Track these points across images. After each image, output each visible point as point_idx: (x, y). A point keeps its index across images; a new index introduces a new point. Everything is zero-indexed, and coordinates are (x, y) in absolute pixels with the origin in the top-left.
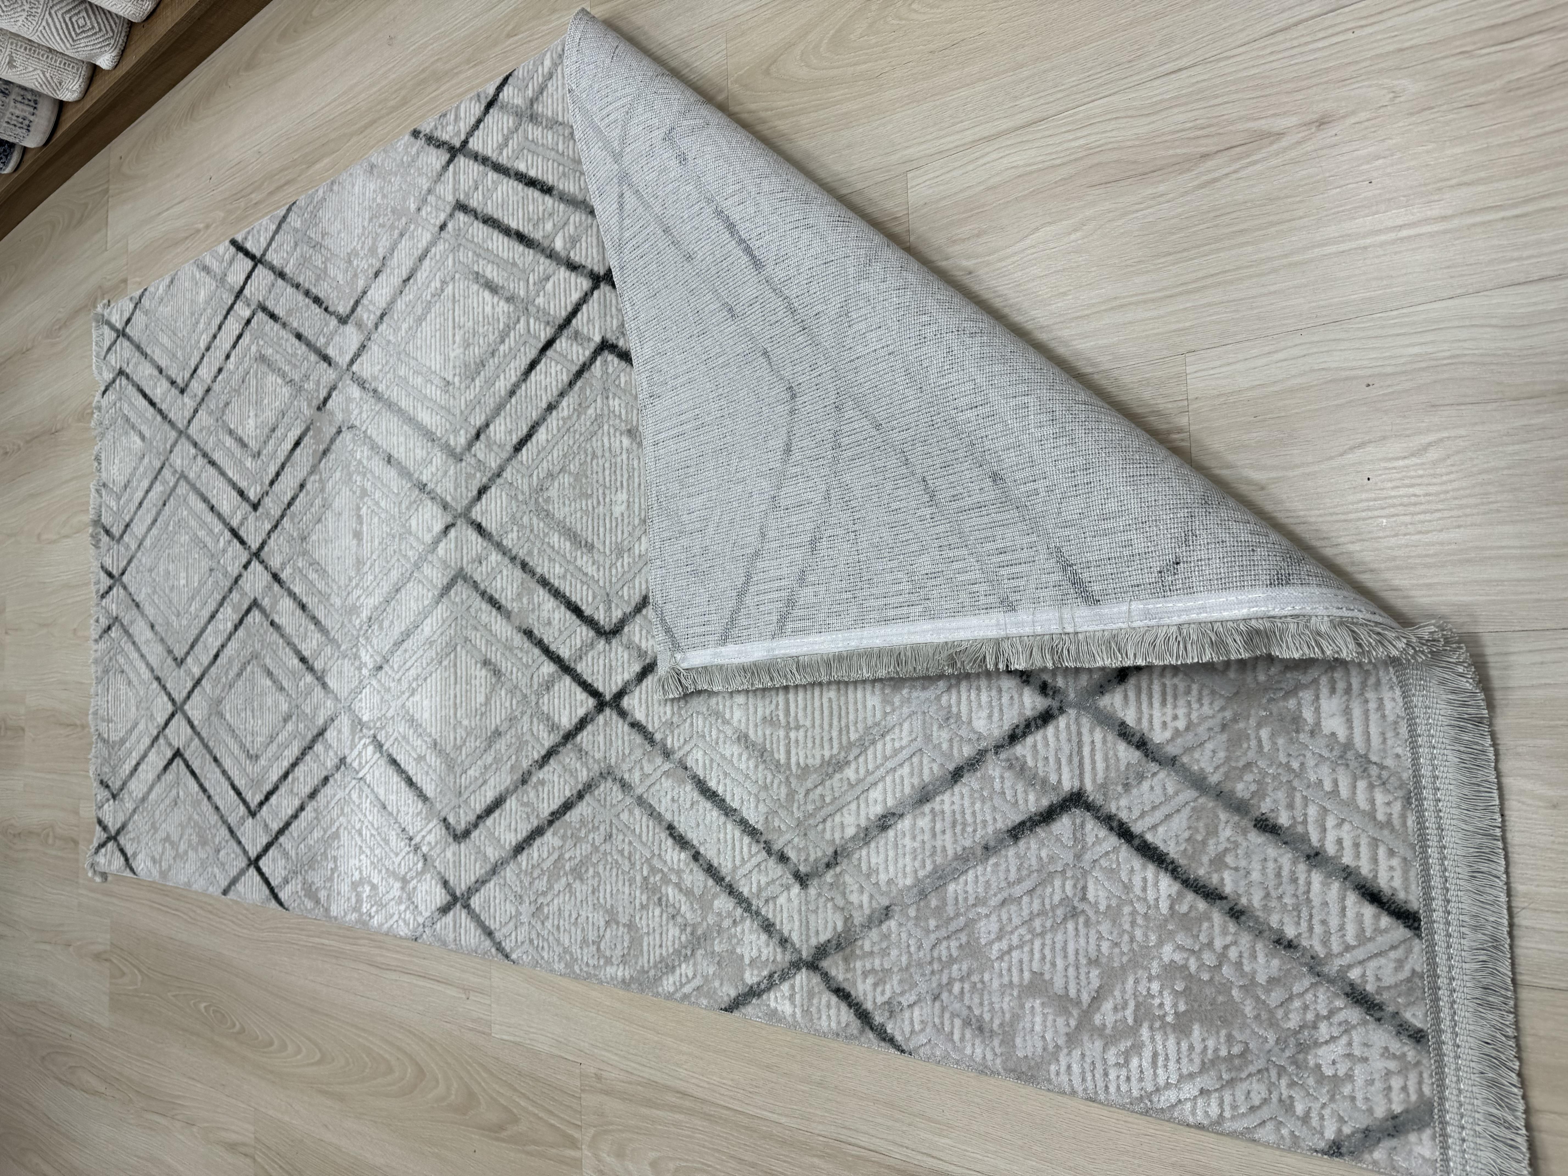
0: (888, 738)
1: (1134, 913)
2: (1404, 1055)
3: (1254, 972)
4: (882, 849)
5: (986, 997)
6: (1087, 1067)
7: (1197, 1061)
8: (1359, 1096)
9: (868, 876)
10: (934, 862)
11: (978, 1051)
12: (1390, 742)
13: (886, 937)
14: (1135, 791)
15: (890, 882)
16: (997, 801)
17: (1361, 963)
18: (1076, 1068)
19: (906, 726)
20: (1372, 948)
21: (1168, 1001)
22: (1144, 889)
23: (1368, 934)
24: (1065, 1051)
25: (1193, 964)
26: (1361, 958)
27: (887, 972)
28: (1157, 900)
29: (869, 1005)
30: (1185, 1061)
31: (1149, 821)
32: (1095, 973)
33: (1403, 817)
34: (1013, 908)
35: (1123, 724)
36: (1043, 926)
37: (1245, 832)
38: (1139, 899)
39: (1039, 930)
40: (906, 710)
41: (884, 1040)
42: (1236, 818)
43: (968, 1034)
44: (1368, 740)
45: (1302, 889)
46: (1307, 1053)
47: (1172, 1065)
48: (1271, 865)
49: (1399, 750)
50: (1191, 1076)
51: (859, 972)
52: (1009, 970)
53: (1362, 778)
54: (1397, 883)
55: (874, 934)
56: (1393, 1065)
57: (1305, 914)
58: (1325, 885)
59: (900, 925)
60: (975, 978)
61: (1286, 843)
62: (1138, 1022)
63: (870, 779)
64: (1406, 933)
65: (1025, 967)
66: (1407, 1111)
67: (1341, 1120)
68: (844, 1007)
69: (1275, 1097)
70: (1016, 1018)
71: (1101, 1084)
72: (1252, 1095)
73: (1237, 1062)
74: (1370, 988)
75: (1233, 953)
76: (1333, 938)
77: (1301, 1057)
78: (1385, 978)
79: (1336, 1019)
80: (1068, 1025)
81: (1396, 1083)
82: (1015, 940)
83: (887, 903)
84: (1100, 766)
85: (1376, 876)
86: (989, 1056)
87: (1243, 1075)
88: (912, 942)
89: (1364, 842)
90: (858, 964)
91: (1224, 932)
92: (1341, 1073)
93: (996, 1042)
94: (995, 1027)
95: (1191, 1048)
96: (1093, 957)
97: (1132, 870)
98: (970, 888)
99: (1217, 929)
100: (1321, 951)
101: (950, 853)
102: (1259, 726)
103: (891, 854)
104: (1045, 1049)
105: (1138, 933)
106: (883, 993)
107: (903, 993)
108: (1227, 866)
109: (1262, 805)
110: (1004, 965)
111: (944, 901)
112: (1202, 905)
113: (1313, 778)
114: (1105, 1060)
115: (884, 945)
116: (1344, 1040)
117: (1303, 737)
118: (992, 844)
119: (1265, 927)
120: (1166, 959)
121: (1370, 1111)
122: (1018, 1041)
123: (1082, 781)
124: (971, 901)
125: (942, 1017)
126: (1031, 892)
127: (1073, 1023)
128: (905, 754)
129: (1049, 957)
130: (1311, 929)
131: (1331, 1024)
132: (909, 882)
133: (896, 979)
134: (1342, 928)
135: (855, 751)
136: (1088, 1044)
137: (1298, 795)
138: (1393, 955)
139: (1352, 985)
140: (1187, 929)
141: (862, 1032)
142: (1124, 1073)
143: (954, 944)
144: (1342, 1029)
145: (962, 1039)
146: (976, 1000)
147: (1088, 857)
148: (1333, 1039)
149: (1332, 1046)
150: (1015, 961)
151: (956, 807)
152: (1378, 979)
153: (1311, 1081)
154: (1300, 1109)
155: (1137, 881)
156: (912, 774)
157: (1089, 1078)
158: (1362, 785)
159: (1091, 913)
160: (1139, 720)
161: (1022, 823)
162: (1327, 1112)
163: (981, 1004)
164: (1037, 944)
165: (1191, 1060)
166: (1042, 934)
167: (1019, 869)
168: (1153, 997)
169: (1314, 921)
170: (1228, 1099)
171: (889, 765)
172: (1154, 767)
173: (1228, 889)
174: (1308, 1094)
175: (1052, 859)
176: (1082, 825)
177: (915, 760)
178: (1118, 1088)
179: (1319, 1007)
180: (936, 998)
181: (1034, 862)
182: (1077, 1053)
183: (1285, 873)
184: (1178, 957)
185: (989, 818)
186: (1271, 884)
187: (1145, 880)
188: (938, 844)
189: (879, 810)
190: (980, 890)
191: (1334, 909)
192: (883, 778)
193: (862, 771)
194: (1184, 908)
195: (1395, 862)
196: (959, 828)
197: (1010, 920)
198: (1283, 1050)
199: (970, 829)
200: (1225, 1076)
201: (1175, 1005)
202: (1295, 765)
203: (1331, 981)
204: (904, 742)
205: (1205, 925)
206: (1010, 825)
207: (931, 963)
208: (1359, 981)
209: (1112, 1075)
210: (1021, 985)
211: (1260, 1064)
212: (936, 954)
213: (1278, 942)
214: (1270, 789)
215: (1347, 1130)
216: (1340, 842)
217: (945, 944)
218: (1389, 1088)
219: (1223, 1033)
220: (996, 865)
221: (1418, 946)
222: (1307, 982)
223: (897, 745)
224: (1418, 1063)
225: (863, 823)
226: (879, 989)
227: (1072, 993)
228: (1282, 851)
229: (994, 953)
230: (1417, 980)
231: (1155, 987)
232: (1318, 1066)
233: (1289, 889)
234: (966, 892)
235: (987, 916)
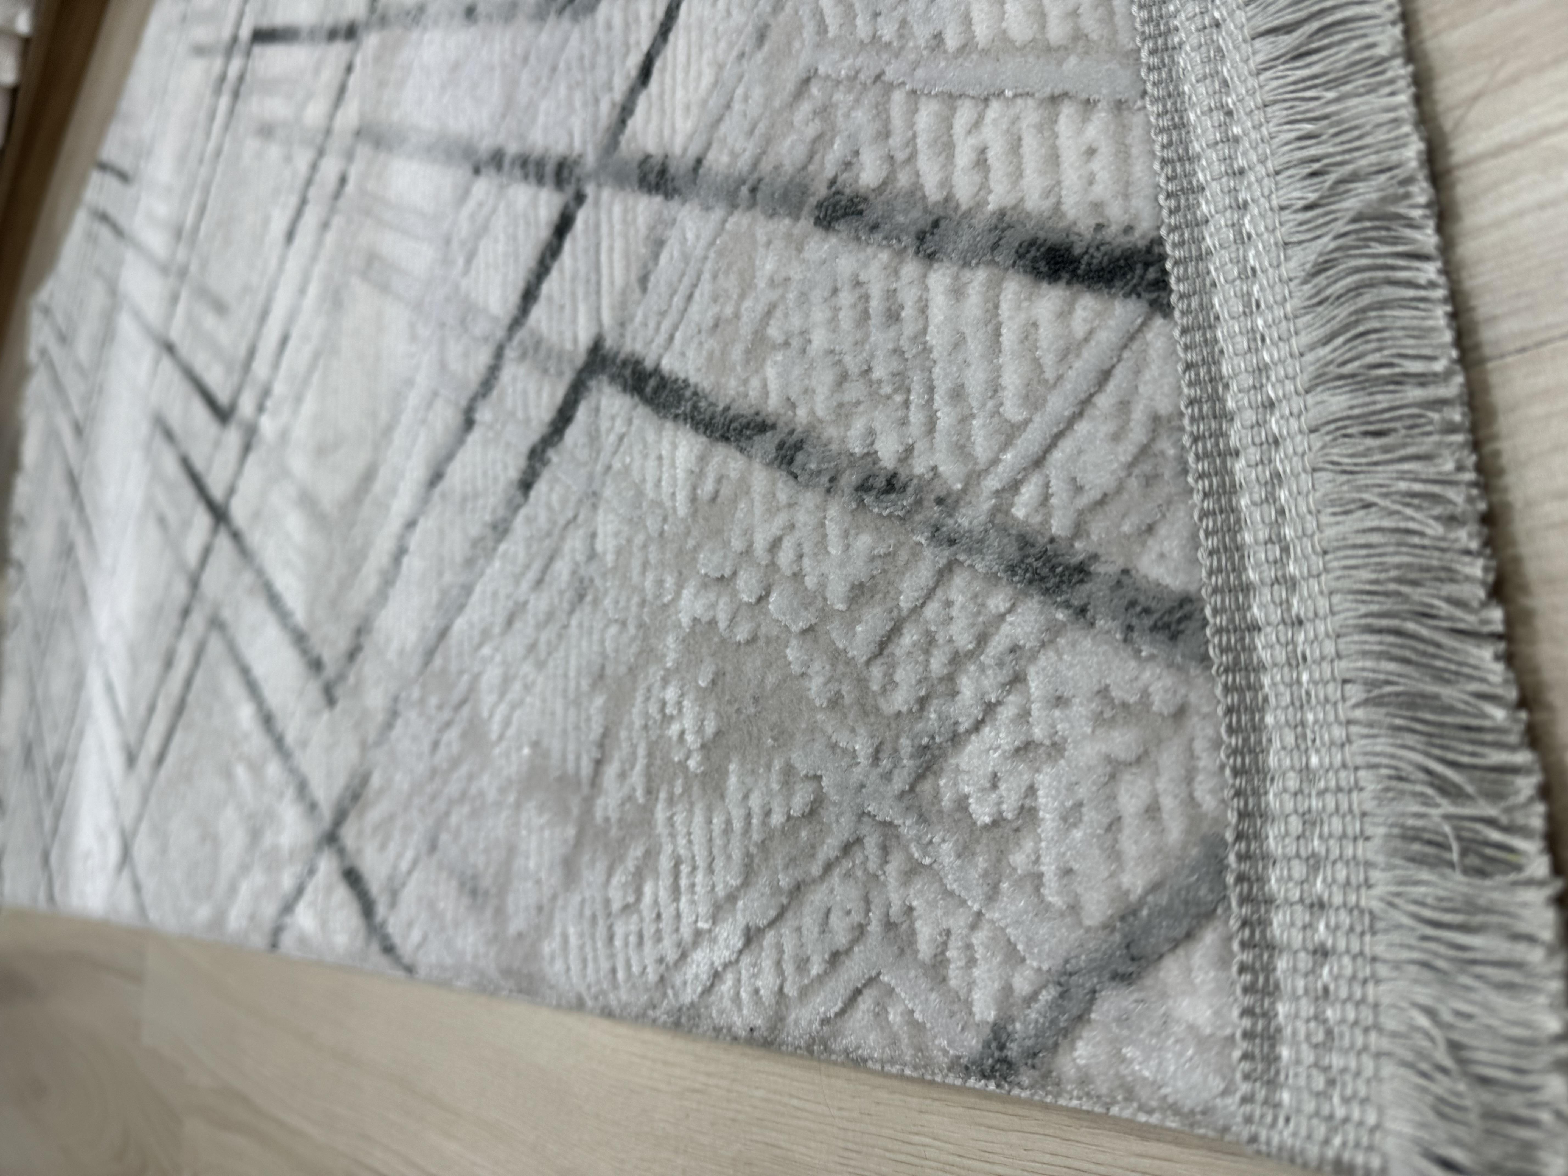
0: (411, 397)
2: (1145, 696)
3: (824, 585)
4: (397, 600)
7: (738, 854)
8: (1050, 867)
10: (441, 585)
13: (393, 753)
14: (653, 282)
15: (401, 650)
16: (509, 430)
17: (1036, 463)
18: (573, 938)
20: (1059, 404)
21: (690, 720)
22: (659, 482)
23: (1050, 374)
24: (561, 901)
25: (723, 612)
26: (1035, 449)
27: (391, 818)
28: (673, 493)
30: (719, 863)
31: (666, 327)
32: (598, 702)
34: (519, 627)
35: (645, 158)
36: (549, 642)
37: (800, 249)
38: (652, 506)
39: (543, 654)
41: (385, 950)
42: (785, 224)
43: (462, 908)
45: (910, 328)
46: (937, 772)
47: (701, 882)
48: (846, 298)
50: (731, 899)
51: (369, 831)
52: (509, 756)
54: (1105, 186)
55: (384, 754)
56: (1123, 743)
57: (917, 393)
58: (956, 292)
59: (406, 722)
60: (474, 788)
61: (874, 230)
62: (651, 791)
63: (394, 481)
64: (1133, 314)
65: (524, 738)
66: (1158, 884)
67: (1011, 954)
69: (876, 916)
70: (511, 851)
72: (834, 921)
73: (803, 835)
75: (786, 555)
76: (977, 424)
77: (925, 785)
78: (1091, 478)
79: (992, 650)
80: (566, 840)
81: (1132, 798)
82: (518, 688)
83: (396, 691)
85: (1057, 202)
86: (481, 947)
87: (816, 870)
89: (1029, 124)
90: (369, 818)
91: (771, 510)
92: (1010, 809)
93: (489, 915)
94: (489, 880)
95: (728, 824)
96: (597, 670)
97: (646, 453)
98: (476, 617)
99: (759, 509)
100: (954, 475)
101: (458, 558)
104: (539, 907)
105: (651, 583)
108: (771, 346)
109: (829, 161)
111: (448, 656)
113: (923, 36)
114: (608, 903)
115: (391, 768)
116: (1011, 707)
118: (502, 515)
119: (842, 461)
120: (686, 621)
121: (1074, 909)
122: (511, 901)
123: (599, 317)
124: (476, 639)
126: (539, 583)
127: (571, 832)
128: (423, 410)
129: (549, 703)
130: (931, 423)
132: (415, 637)
133: (398, 827)
134: (995, 388)
135: (384, 443)
136: (587, 875)
137: (897, 99)
138: (1104, 400)
139: (1024, 542)
140: (716, 533)
142: (634, 924)
143: (455, 732)
144: (1007, 674)
145: (455, 920)
147: (600, 466)
148: (989, 709)
149: (988, 734)
151: (467, 473)
152: (1078, 489)
153: (948, 852)
155: (650, 468)
156: (427, 442)
157: (590, 953)
159: (598, 579)
160: (661, 131)
161: (533, 453)
162: (982, 939)
165: (729, 858)
166: (547, 660)
167: (527, 547)
168: (670, 721)
169: (937, 400)
170: (789, 944)
171: (409, 442)
172: (674, 207)
173: (773, 403)
174: (944, 892)
175: (564, 501)
176: (598, 408)
178: (629, 966)
179: (955, 632)
180: (434, 846)
181: (544, 518)
182: (575, 901)
183: (876, 305)
184: (702, 607)
185: (500, 469)
186: (849, 344)
187: (660, 461)
188: (446, 549)
189: (397, 527)
190: (487, 612)
195: (1096, 127)
196: (469, 508)
197: (515, 652)
199: (480, 504)
200: (785, 881)
201: (700, 727)
202: (890, 31)
203: (978, 547)
204: (423, 392)
206: (522, 464)
208: (1037, 519)
209: (619, 933)
211: (842, 829)
213: (866, 486)
214: (842, 114)
215: (1022, 984)
216: (981, 159)
218: (1117, 823)
219: (778, 763)
220: (506, 554)
221: (1162, 339)
223: (417, 402)
224: (1184, 711)
225: (385, 562)
227: (571, 763)
228: (869, 253)
229: (496, 729)
230: (1164, 443)
231: (672, 694)
232: (962, 803)
233: (886, 340)
234: (472, 626)
235: (491, 659)
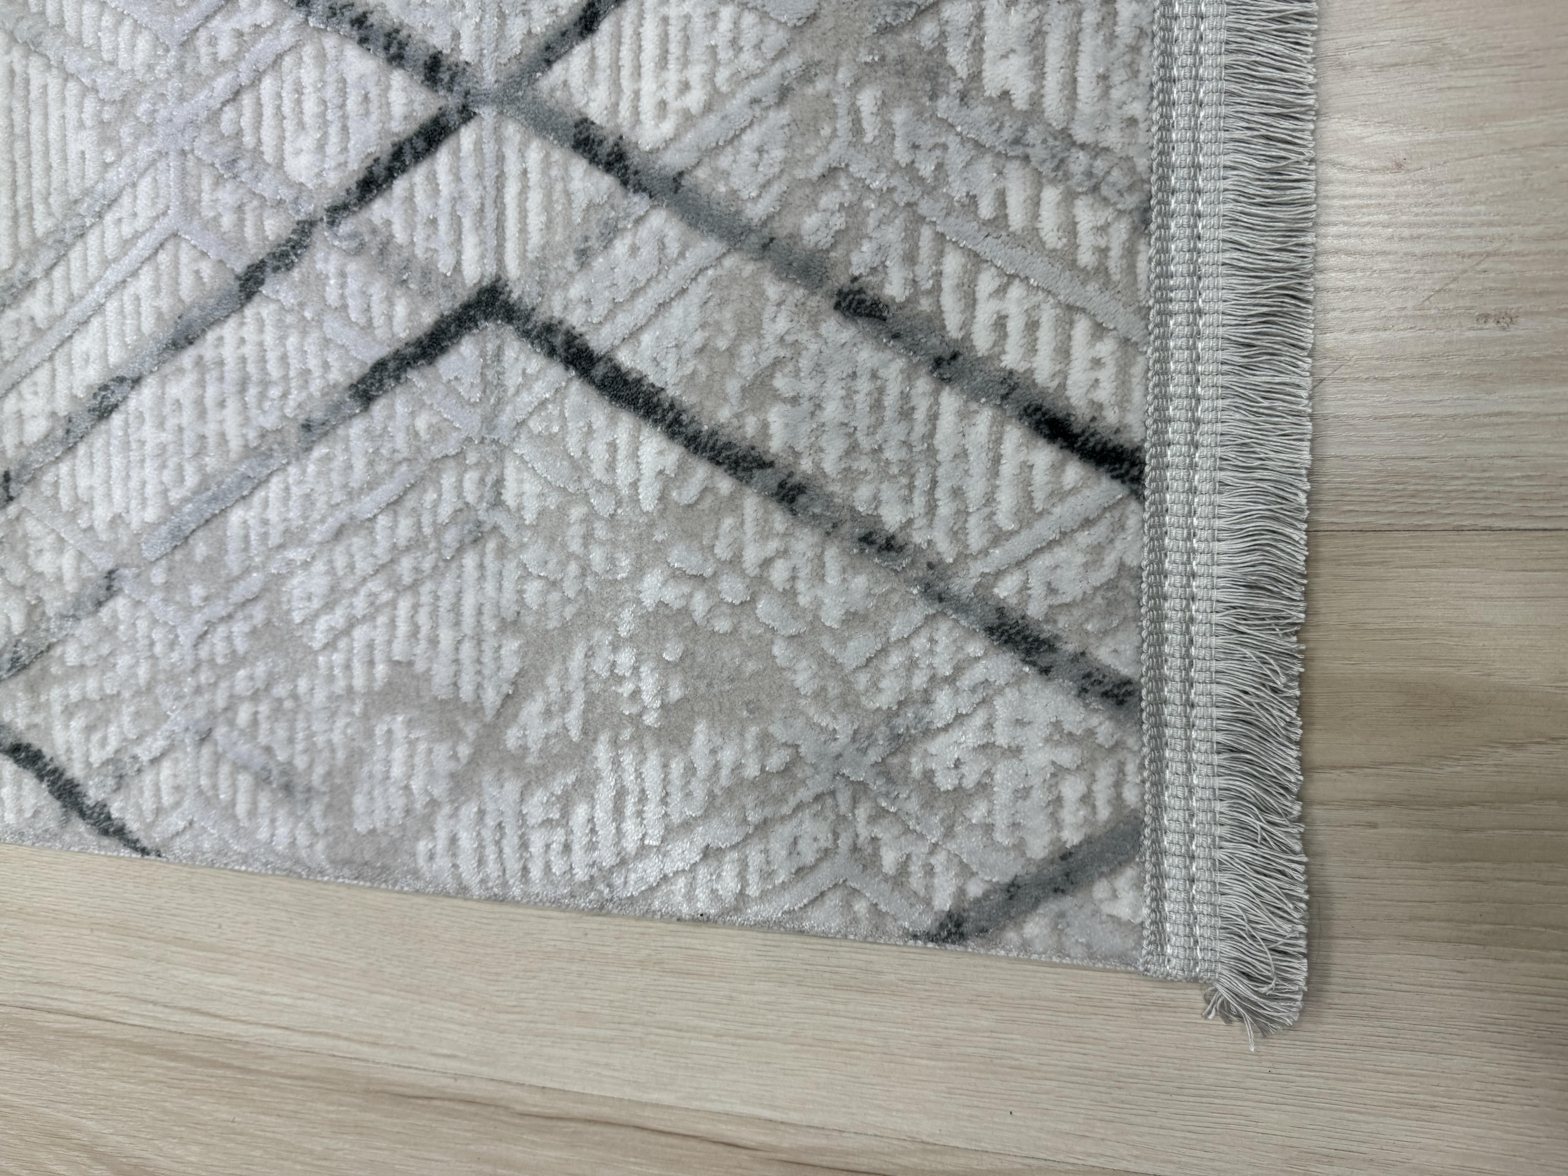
0: (109, 218)
1: (588, 519)
2: (1091, 733)
3: (818, 604)
4: (99, 458)
5: (300, 725)
6: (488, 834)
7: (699, 792)
8: (1001, 820)
9: (73, 515)
10: (201, 469)
11: (282, 831)
12: (1116, 94)
13: (109, 632)
14: (599, 263)
15: (116, 521)
16: (332, 326)
17: (1020, 564)
18: (466, 841)
19: (145, 185)
20: (1044, 530)
21: (649, 683)
22: (611, 467)
23: (1039, 505)
24: (446, 809)
25: (700, 604)
26: (1021, 554)
27: (110, 701)
28: (634, 485)
29: (76, 771)
30: (676, 797)
31: (624, 321)
32: (512, 645)
33: (1130, 253)
34: (358, 542)
35: (584, 122)
36: (417, 570)
37: (814, 323)
38: (600, 486)
39: (407, 580)
40: (145, 151)
41: (105, 832)
42: (800, 293)
43: (264, 801)
44: (1072, 96)
45: (920, 429)
46: (908, 754)
47: (652, 810)
48: (864, 385)
49: (1136, 109)
50: (687, 825)
51: (57, 708)
52: (348, 667)
53: (1053, 182)
54: (1104, 394)
55: (85, 629)
56: (1067, 756)
57: (921, 481)
58: (964, 415)
59: (138, 604)
60: (280, 690)
61: (896, 336)
62: (589, 732)
63: (76, 313)
64: (1116, 490)
65: (378, 656)
66: (1089, 840)
67: (966, 871)
68: (29, 780)
69: (844, 842)
70: (357, 757)
71: (513, 866)
72: (802, 846)
73: (775, 785)
74: (1035, 610)
75: (779, 574)
76: (973, 521)
77: (896, 761)
78: (1063, 586)
79: (966, 681)
80: (455, 757)
81: (1072, 789)
82: (360, 604)
83: (110, 566)
84: (535, 221)
85: (1062, 386)
86: (303, 839)
87: (786, 810)
88: (157, 635)
89: (1047, 316)
90: (55, 693)
91: (764, 534)
92: (969, 783)
93: (317, 809)
94: (316, 778)
95: (690, 770)
96: (510, 616)
97: (590, 431)
98: (273, 515)
99: (750, 528)
100: (946, 550)
101: (235, 444)
102: (857, 84)
103: (117, 462)
104: (408, 812)
105: (597, 556)
106: (104, 742)
107: (140, 739)
108: (776, 397)
109: (855, 258)
110: (338, 658)
111: (221, 546)
112: (725, 484)
113: (958, 190)
114: (522, 817)
115: (105, 649)
116: (979, 719)
117: (945, 106)
118: (318, 415)
119: (845, 514)
120: (649, 602)
121: (1020, 847)
122: (359, 802)
123: (500, 261)
124: (275, 539)
125: (214, 774)
126: (393, 505)
127: (464, 751)
128: (143, 246)
129: (425, 630)
130: (932, 508)
131: (957, 692)
132: (151, 514)
133: (127, 712)
134: (990, 499)
135: (47, 257)
136: (491, 791)
137: (926, 234)
138: (1084, 538)
139: (1001, 611)
140: (692, 536)
141: (65, 823)
142: (559, 836)
143: (239, 628)
144: (977, 698)
145: (252, 813)
146: (282, 733)
147: (506, 418)
148: (959, 718)
149: (956, 734)
150: (358, 646)
151: (249, 350)
152: (1051, 590)
153: (913, 805)
154: (889, 859)
155: (598, 451)
156: (156, 289)
157: (491, 853)
158: (1051, 195)
159: (508, 531)
160: (614, 108)
161: (380, 366)
162: (939, 860)
163: (291, 740)
164: (404, 605)
165: (689, 795)
166: (414, 586)
167: (371, 463)
168: (620, 680)
169: (939, 494)
170: (755, 859)
171: (112, 276)
172: (639, 203)
173: (775, 445)
174: (907, 830)
175: (438, 432)
176: (498, 355)
177: (163, 257)
178: (548, 867)
179: (936, 661)
180: (205, 737)
181: (401, 441)
182: (469, 811)
183: (891, 400)
184: (672, 595)
185: (313, 363)
186: (863, 422)
187: (613, 447)
188: (211, 429)
189: (92, 374)
190: (294, 514)
191: (978, 463)
192: (100, 308)
193: (60, 299)
194: (688, 493)
195: (1106, 348)
196: (253, 392)
197: (351, 567)
198: (864, 751)
199: (275, 392)
200: (753, 817)
201: (663, 691)
202: (926, 169)
203: (963, 608)
204: (141, 223)
205: (728, 522)
206: (357, 371)
207: (194, 671)
208: (1013, 601)
209: (537, 842)
210: (369, 692)
211: (818, 784)
212: (204, 653)
213: (867, 539)
214: (872, 221)
215: (975, 889)
216: (1000, 323)
217: (222, 630)
218: (1058, 801)
219: (753, 730)
220: (328, 458)
221: (1134, 515)
222: (918, 613)
223: (127, 231)
224: (1118, 746)
225: (63, 406)
226: (96, 737)
227: (467, 692)
228: (888, 355)
229: (319, 637)
230: (1126, 583)
231: (625, 658)
232: (928, 775)
233: (898, 431)
234: (265, 522)
235: (306, 565)
